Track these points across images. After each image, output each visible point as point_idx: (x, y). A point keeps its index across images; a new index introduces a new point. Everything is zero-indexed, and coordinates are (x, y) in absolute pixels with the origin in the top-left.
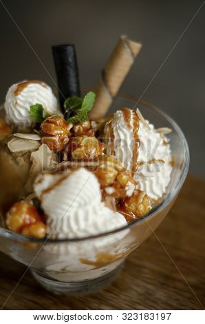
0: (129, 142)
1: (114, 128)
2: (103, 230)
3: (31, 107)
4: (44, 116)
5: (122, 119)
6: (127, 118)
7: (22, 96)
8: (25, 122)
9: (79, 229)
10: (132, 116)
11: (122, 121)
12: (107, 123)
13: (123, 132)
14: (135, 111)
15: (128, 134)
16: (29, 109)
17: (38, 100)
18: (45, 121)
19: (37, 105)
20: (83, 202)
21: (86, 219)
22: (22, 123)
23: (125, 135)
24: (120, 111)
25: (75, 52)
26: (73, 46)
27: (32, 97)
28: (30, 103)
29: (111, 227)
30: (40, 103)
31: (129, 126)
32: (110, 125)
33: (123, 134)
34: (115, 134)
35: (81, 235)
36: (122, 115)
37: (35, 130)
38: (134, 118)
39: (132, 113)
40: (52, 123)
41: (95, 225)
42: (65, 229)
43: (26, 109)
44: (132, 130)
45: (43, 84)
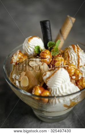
0: (76, 58)
1: (69, 53)
2: (73, 92)
3: (35, 47)
4: (40, 51)
5: (72, 49)
6: (74, 48)
7: (31, 43)
8: (32, 54)
9: (63, 93)
10: (76, 48)
11: (72, 50)
12: (66, 51)
13: (73, 54)
14: (76, 45)
15: (75, 55)
16: (34, 48)
17: (37, 44)
18: (42, 52)
19: (37, 46)
20: (64, 81)
21: (66, 88)
22: (31, 54)
23: (74, 55)
24: (71, 46)
25: (50, 23)
26: (49, 21)
27: (35, 43)
28: (34, 46)
29: (75, 91)
30: (38, 45)
31: (75, 52)
32: (67, 52)
33: (73, 55)
34: (70, 55)
35: (64, 94)
36: (72, 47)
37: (37, 57)
38: (77, 48)
39: (76, 46)
40: (45, 53)
41: (70, 90)
42: (58, 93)
43: (33, 48)
44: (77, 53)
45: (38, 37)
